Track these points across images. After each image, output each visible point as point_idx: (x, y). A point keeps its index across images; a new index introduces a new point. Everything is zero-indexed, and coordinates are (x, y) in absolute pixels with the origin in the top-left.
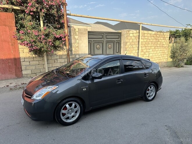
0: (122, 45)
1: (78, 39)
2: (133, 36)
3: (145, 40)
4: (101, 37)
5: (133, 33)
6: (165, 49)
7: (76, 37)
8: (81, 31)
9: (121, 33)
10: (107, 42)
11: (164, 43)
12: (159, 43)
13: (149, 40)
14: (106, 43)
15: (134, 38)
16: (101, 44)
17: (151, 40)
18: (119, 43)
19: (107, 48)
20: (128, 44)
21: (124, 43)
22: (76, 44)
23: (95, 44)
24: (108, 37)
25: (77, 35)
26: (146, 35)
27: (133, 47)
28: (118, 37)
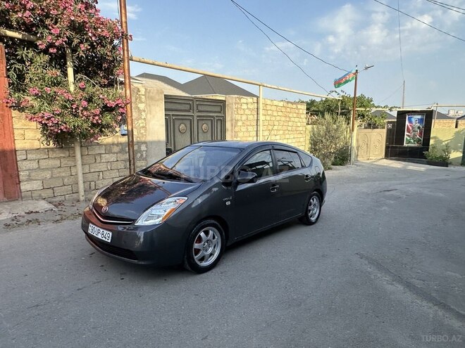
0: (228, 125)
1: (144, 111)
2: (248, 108)
3: (268, 118)
4: (188, 107)
5: (247, 104)
6: (301, 136)
7: (142, 106)
8: (151, 94)
9: (225, 101)
10: (201, 119)
11: (299, 124)
12: (290, 124)
13: (273, 118)
14: (198, 120)
15: (249, 113)
16: (188, 123)
17: (278, 118)
18: (223, 121)
19: (200, 131)
20: (240, 123)
21: (232, 120)
22: (140, 121)
23: (177, 123)
24: (200, 108)
25: (142, 102)
26: (269, 107)
27: (247, 131)
28: (219, 109)
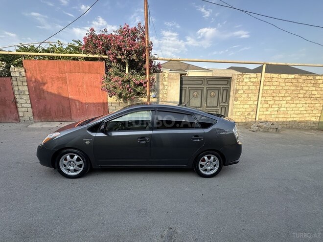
0: (231, 93)
1: (167, 85)
2: (250, 81)
3: (273, 88)
4: (200, 82)
5: (250, 78)
6: (317, 102)
7: (165, 83)
9: (231, 77)
10: (208, 89)
11: (315, 92)
12: (301, 92)
13: (280, 88)
14: (207, 91)
15: (252, 84)
16: (200, 92)
17: (286, 88)
18: (228, 91)
19: (209, 96)
20: (240, 92)
21: (234, 90)
22: (164, 91)
23: (192, 92)
24: (209, 83)
25: (165, 81)
26: (274, 80)
27: (248, 97)
28: (226, 83)
